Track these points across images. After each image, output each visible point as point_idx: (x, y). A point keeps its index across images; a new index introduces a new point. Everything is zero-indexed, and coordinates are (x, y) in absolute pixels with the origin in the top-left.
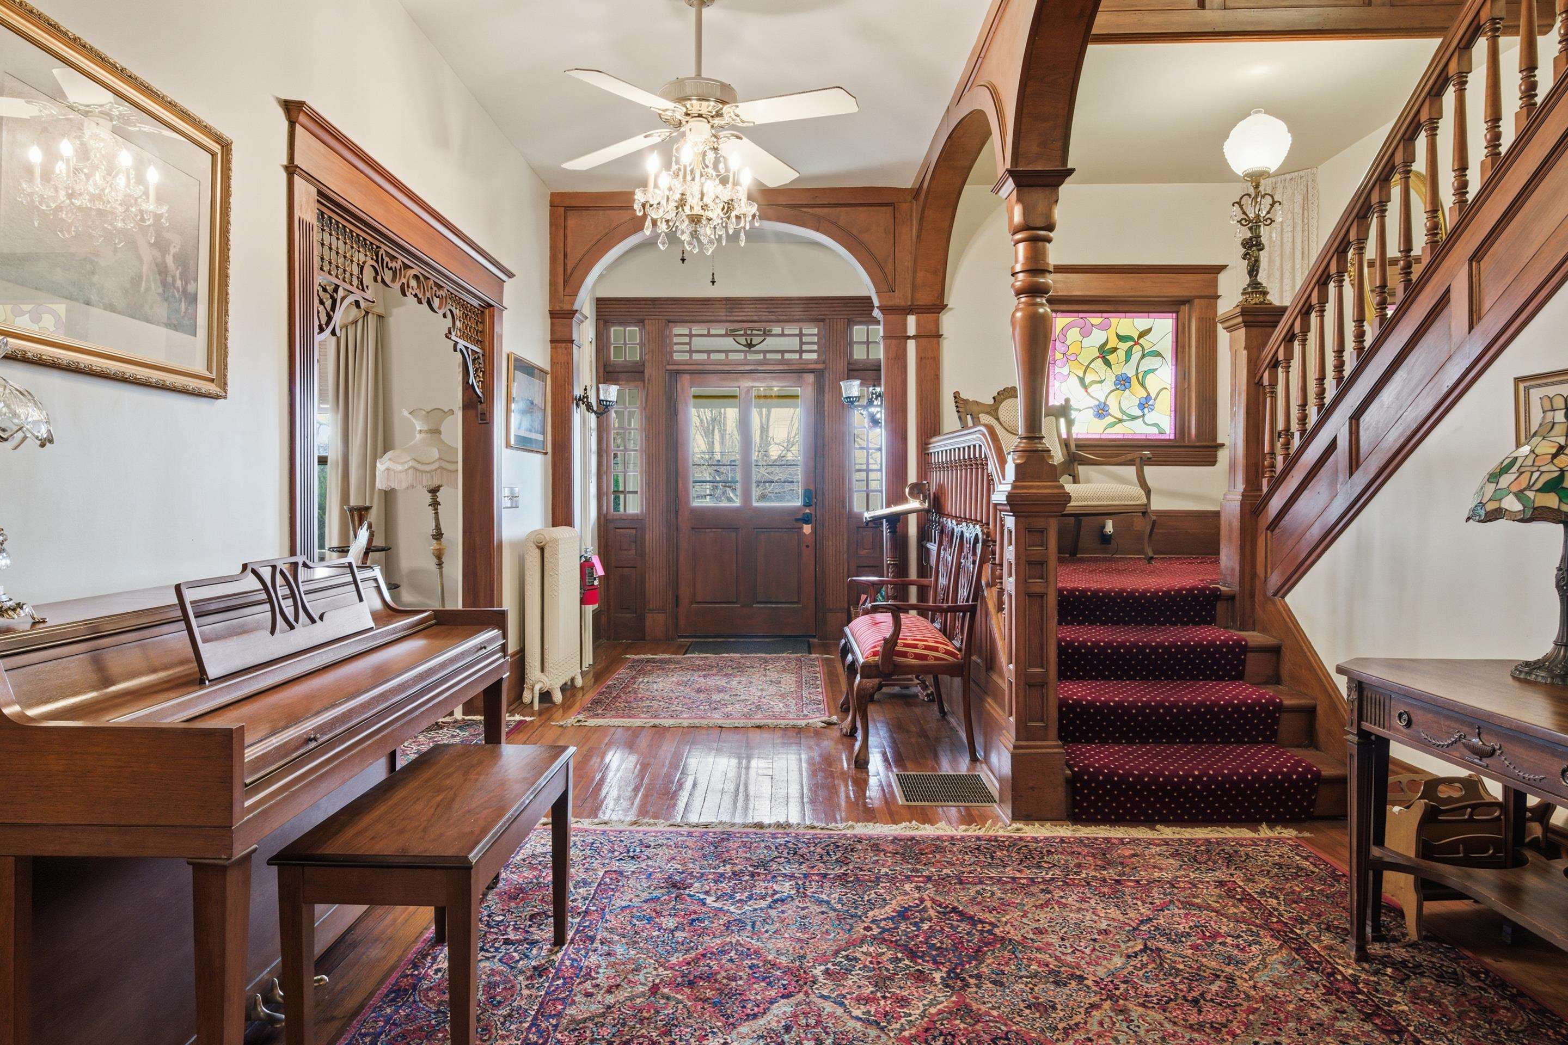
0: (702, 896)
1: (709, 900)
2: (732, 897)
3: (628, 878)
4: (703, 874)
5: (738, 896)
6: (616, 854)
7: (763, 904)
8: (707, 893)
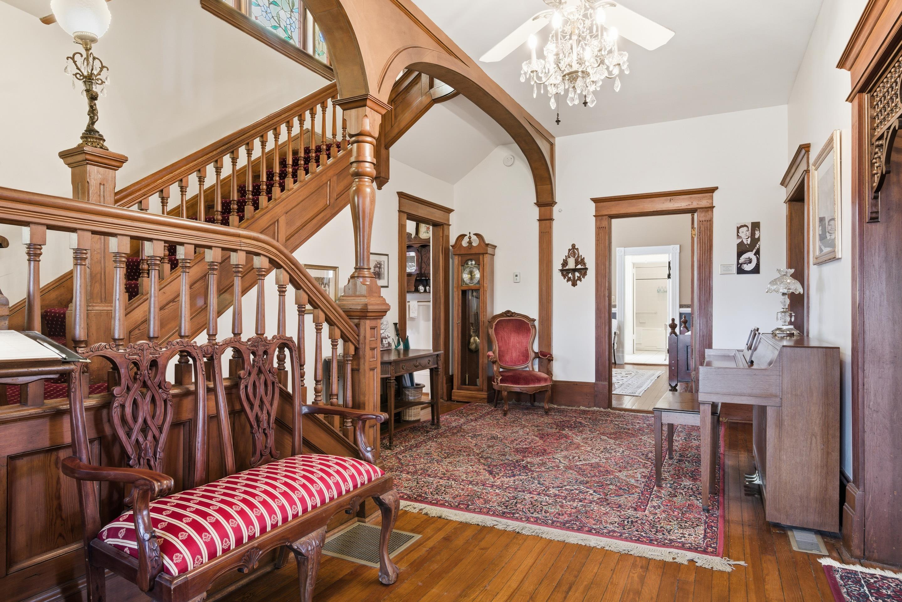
0: (595, 494)
1: (591, 492)
2: (580, 492)
3: (632, 507)
4: (591, 503)
5: (577, 492)
6: (639, 522)
7: (567, 487)
8: (592, 494)
